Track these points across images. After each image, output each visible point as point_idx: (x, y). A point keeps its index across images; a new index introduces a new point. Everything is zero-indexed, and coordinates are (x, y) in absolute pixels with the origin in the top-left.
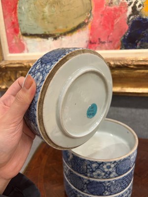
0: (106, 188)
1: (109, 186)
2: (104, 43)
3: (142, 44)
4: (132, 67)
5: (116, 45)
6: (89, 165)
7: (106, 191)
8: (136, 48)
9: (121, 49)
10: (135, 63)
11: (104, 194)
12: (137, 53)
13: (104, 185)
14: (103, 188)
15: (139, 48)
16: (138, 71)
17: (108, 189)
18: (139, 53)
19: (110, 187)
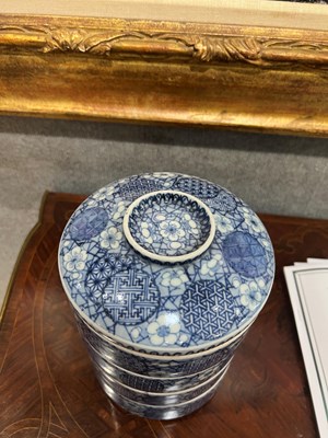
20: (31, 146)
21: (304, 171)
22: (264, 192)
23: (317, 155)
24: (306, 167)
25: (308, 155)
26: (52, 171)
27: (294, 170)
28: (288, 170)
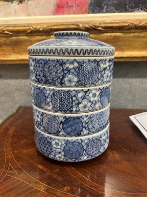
0: (84, 124)
1: (87, 121)
2: (72, 6)
3: (107, 8)
4: (100, 28)
5: (83, 10)
6: (75, 96)
7: (84, 129)
8: (102, 13)
9: (88, 13)
10: (103, 25)
11: (82, 132)
12: (103, 17)
13: (82, 120)
14: (80, 125)
15: (105, 13)
16: (106, 34)
17: (86, 126)
18: (106, 16)
19: (87, 123)
20: (17, 84)
21: (129, 86)
22: (115, 99)
23: (132, 77)
24: (129, 83)
25: (128, 78)
26: (24, 97)
27: (125, 86)
28: (122, 86)
